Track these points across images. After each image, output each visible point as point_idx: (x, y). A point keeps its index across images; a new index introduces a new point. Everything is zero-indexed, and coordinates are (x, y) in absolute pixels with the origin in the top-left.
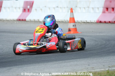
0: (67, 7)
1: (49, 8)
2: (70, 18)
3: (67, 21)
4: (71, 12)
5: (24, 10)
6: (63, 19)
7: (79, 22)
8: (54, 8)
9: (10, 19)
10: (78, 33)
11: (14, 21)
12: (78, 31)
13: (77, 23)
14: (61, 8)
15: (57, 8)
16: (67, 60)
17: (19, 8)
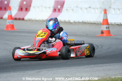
0: (100, 8)
1: (81, 9)
2: (104, 20)
3: (99, 23)
4: (104, 13)
5: (55, 10)
6: (96, 21)
7: (112, 23)
8: (86, 8)
9: (39, 20)
10: (111, 35)
11: (44, 21)
12: (111, 33)
13: (111, 25)
14: (94, 8)
15: (90, 9)
16: (100, 64)
17: (49, 8)
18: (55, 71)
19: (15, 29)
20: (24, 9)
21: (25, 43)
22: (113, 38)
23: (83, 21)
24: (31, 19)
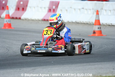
0: (93, 9)
1: (75, 9)
2: (96, 20)
3: (92, 23)
4: (96, 14)
5: (50, 10)
6: (88, 21)
7: (104, 24)
8: (80, 9)
9: (35, 19)
10: (102, 35)
11: (39, 20)
12: (103, 33)
13: (102, 26)
14: (86, 9)
15: (83, 10)
17: (45, 8)
18: (49, 69)
19: (12, 28)
20: (21, 9)
21: (21, 41)
22: (104, 38)
23: (76, 22)
24: (28, 18)
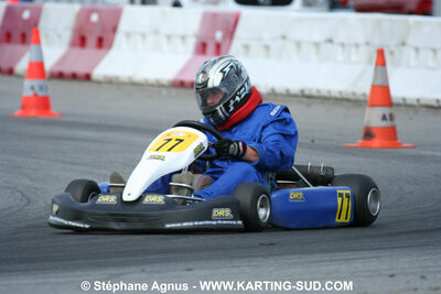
0: (368, 44)
1: (298, 44)
2: (374, 87)
3: (363, 99)
4: (377, 64)
5: (202, 48)
6: (350, 90)
7: (409, 102)
8: (317, 45)
9: (146, 80)
10: (398, 146)
11: (159, 85)
12: (399, 136)
13: (403, 109)
14: (343, 45)
15: (329, 45)
17: (183, 38)
20: (91, 41)
22: (405, 157)
23: (302, 91)
24: (117, 78)
